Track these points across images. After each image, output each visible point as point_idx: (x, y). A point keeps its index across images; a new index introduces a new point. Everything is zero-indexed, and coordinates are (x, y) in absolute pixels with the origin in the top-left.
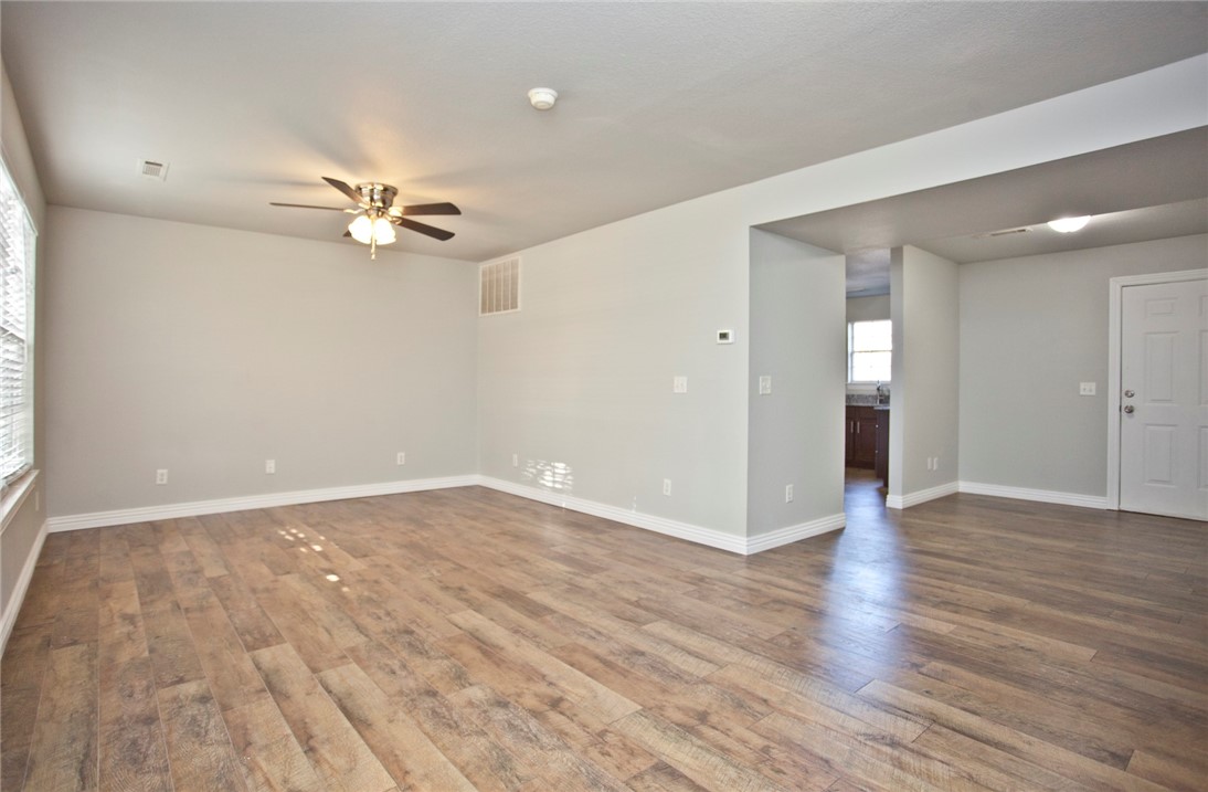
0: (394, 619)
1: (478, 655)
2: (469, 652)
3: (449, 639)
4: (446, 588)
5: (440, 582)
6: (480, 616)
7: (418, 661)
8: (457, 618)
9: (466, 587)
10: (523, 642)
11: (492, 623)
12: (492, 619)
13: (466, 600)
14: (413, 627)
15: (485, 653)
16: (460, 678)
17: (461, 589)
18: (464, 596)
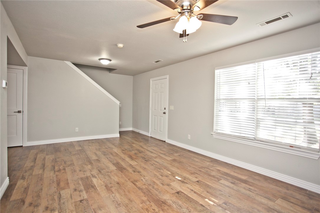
0: (150, 164)
1: (132, 156)
2: (134, 157)
3: (137, 159)
4: (139, 172)
5: (141, 175)
6: (131, 163)
7: (143, 156)
8: (136, 163)
9: (133, 172)
10: (123, 158)
11: (128, 161)
12: (128, 162)
13: (133, 168)
14: (145, 162)
15: (131, 156)
16: (136, 154)
17: (134, 172)
18: (134, 169)
